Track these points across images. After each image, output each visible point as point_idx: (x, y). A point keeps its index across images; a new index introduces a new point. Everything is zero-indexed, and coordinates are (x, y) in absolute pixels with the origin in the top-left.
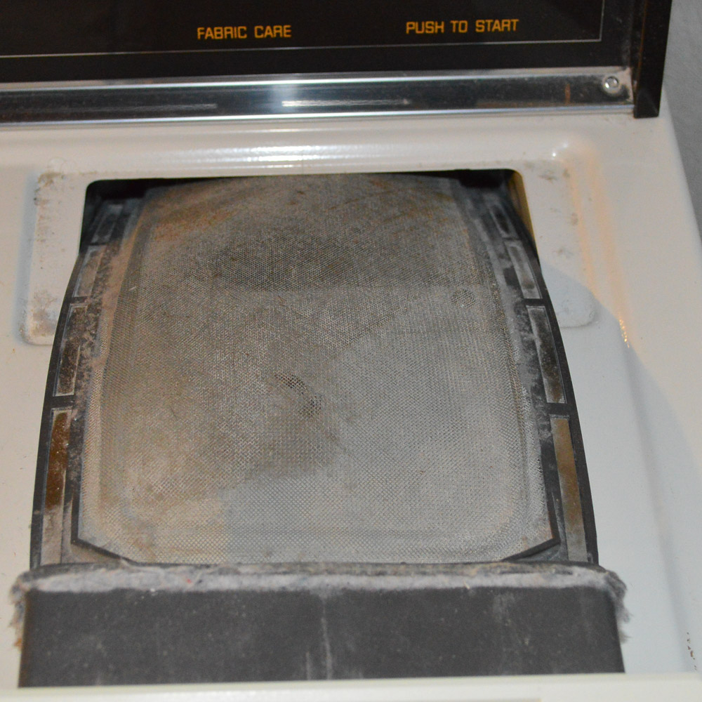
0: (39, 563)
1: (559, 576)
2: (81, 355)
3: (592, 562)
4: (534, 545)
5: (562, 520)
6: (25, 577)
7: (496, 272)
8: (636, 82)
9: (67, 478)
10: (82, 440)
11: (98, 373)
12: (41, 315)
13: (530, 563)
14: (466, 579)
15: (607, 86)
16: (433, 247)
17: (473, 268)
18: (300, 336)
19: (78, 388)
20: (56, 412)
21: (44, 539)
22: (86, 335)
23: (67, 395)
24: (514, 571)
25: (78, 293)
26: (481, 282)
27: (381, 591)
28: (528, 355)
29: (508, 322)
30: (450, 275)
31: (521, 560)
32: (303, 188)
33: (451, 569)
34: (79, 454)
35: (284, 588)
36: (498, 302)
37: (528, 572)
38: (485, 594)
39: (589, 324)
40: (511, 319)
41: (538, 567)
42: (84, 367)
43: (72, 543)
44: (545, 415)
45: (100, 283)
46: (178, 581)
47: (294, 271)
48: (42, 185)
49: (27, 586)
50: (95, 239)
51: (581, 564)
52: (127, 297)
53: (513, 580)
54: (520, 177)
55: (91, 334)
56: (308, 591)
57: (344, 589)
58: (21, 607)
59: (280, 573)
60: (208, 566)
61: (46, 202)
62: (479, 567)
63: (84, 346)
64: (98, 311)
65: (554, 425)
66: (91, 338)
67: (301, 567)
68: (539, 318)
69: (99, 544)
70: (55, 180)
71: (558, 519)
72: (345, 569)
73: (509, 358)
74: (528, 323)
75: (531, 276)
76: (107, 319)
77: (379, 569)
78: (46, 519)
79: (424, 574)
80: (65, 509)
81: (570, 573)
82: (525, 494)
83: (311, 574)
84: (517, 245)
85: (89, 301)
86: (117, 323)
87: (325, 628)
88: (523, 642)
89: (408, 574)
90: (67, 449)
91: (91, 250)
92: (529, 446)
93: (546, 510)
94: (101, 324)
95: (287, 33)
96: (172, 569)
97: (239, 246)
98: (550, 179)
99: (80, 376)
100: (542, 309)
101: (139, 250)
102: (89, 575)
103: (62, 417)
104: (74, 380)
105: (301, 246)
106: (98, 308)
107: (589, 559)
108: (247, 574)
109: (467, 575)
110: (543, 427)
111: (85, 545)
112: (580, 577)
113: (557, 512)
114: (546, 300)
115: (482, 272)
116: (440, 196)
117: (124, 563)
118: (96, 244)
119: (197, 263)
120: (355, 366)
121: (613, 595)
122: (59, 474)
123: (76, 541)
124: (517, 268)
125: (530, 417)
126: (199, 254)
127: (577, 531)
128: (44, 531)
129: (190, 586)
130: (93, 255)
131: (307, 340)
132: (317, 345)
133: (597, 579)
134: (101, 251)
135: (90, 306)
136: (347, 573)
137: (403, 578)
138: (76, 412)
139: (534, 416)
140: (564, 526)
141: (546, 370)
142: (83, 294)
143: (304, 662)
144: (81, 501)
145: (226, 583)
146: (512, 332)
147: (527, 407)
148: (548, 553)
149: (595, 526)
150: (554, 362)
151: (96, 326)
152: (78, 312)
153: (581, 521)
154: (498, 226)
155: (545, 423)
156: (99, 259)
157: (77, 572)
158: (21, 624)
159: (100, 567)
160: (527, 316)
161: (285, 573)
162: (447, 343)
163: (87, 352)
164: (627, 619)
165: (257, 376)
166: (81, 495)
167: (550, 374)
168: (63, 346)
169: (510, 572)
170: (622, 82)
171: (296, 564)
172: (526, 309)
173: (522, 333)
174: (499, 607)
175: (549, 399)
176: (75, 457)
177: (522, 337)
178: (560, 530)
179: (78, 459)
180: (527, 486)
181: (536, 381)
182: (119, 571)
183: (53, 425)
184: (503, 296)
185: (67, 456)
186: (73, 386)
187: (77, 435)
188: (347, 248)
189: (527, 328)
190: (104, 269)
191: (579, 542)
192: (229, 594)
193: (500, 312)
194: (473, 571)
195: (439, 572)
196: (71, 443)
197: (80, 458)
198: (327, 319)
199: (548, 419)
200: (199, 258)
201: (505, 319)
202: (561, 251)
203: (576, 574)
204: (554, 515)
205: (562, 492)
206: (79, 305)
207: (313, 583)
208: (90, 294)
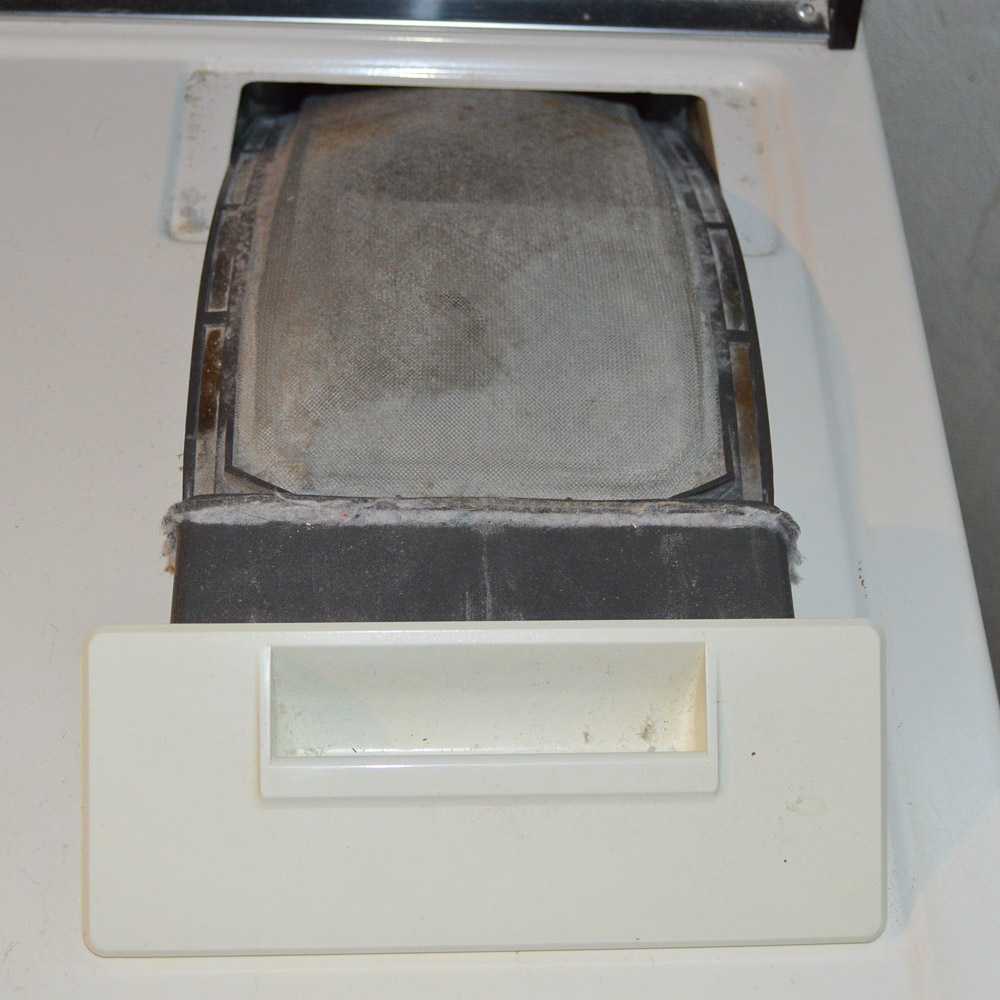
0: (192, 490)
1: (730, 516)
2: (235, 268)
3: (767, 501)
4: (708, 481)
5: (738, 455)
6: (177, 508)
7: (676, 194)
8: (832, 11)
9: (221, 400)
10: (235, 361)
11: (253, 287)
12: (188, 212)
13: (701, 502)
14: (633, 517)
15: (802, 14)
16: (609, 168)
17: (651, 189)
18: (466, 256)
19: (231, 303)
20: (209, 329)
21: (197, 466)
22: (240, 246)
23: (220, 310)
24: (683, 511)
25: (231, 200)
26: (660, 204)
27: (545, 528)
28: (708, 279)
29: (688, 246)
30: (627, 197)
31: (692, 497)
32: (472, 102)
33: (617, 506)
34: (233, 375)
35: (444, 524)
36: (677, 224)
37: (698, 512)
38: (653, 533)
39: (771, 253)
40: (691, 242)
41: (708, 506)
42: (238, 281)
43: (226, 470)
44: (724, 342)
45: (253, 191)
46: (334, 515)
47: (462, 188)
48: (194, 82)
49: (179, 518)
50: (248, 147)
51: (754, 504)
52: (284, 208)
53: (681, 520)
54: (704, 104)
55: (245, 245)
56: (470, 528)
57: (506, 526)
58: (173, 538)
59: (440, 509)
60: (365, 500)
61: (197, 99)
62: (647, 505)
63: (238, 257)
64: (252, 220)
65: (733, 353)
66: (245, 250)
67: (462, 502)
68: (721, 242)
69: (253, 472)
70: (208, 78)
71: (734, 453)
72: (508, 505)
73: (688, 282)
74: (709, 247)
75: (712, 201)
76: (261, 229)
77: (543, 506)
78: (199, 444)
79: (590, 511)
80: (219, 436)
81: (742, 514)
82: (699, 426)
83: (473, 510)
84: (698, 173)
85: (242, 209)
86: (273, 235)
87: (486, 566)
88: (690, 584)
89: (573, 511)
90: (220, 370)
91: (243, 157)
92: (706, 376)
93: (722, 443)
94: (255, 235)
96: (328, 503)
97: (403, 160)
98: (736, 106)
99: (234, 291)
100: (724, 233)
101: (296, 159)
102: (243, 507)
103: (215, 335)
104: (227, 295)
105: (469, 162)
106: (253, 217)
107: (764, 496)
108: (406, 509)
109: (635, 514)
110: (722, 355)
111: (239, 474)
112: (753, 517)
113: (732, 446)
114: (728, 224)
115: (660, 194)
116: (617, 121)
117: (278, 494)
118: (250, 151)
119: (359, 175)
120: (524, 289)
121: (786, 536)
122: (212, 396)
123: (229, 468)
124: (698, 192)
125: (709, 344)
126: (361, 166)
127: (753, 466)
128: (197, 457)
129: (347, 521)
130: (246, 162)
131: (474, 260)
132: (484, 265)
133: (768, 519)
134: (254, 159)
135: (244, 215)
136: (509, 510)
137: (567, 516)
138: (229, 330)
139: (713, 344)
140: (739, 460)
141: (726, 295)
142: (236, 201)
143: (463, 601)
144: (235, 426)
145: (384, 518)
146: (692, 254)
147: (705, 333)
148: (722, 489)
149: (772, 463)
150: (735, 287)
151: (250, 237)
152: (231, 219)
153: (758, 455)
154: (678, 155)
155: (724, 351)
156: (252, 167)
157: (230, 504)
158: (174, 554)
159: (255, 499)
160: (708, 239)
161: (445, 509)
162: (623, 266)
163: (241, 265)
164: (799, 562)
165: (421, 297)
166: (236, 419)
167: (731, 299)
168: (215, 257)
169: (679, 512)
170: (817, 10)
171: (458, 499)
172: (707, 232)
173: (703, 256)
174: (666, 547)
175: (729, 326)
176: (229, 378)
177: (703, 260)
178: (735, 464)
179: (232, 380)
180: (702, 418)
181: (716, 306)
182: (273, 504)
183: (206, 343)
184: (684, 219)
185: (221, 377)
186: (226, 301)
187: (231, 354)
188: (518, 167)
189: (708, 251)
190: (258, 176)
191: (754, 478)
192: (387, 529)
193: (679, 234)
194: (640, 509)
195: (605, 510)
196: (223, 365)
197: (235, 381)
198: (496, 238)
199: (727, 346)
200: (361, 171)
201: (685, 243)
202: (745, 179)
203: (748, 515)
204: (729, 450)
205: (739, 423)
206: (232, 213)
207: (475, 518)
208: (242, 201)
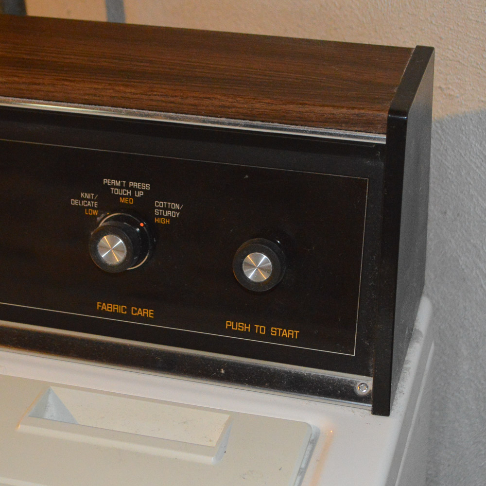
15: (358, 389)
95: (151, 315)
